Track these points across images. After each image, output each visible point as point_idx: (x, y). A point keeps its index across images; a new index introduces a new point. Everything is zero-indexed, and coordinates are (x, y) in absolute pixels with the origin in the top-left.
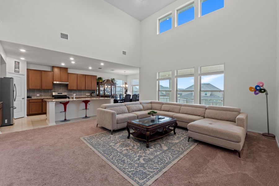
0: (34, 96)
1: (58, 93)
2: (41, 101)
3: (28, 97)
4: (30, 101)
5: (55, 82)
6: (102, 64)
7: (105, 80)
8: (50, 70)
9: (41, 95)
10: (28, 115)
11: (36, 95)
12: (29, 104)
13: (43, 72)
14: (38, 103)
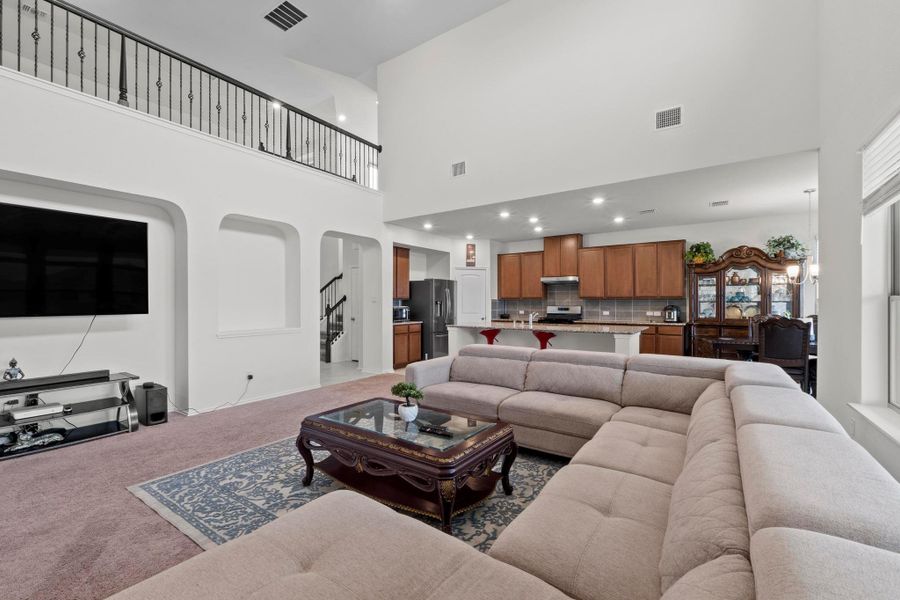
1: (559, 309)
6: (598, 201)
11: (518, 312)
13: (523, 256)
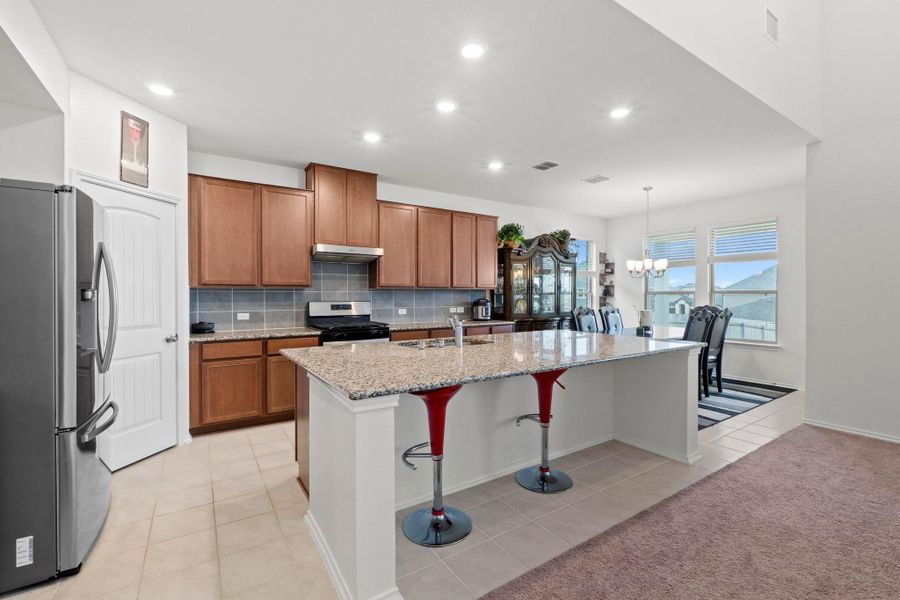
0: (226, 320)
1: (334, 307)
2: (258, 350)
3: (197, 329)
4: (205, 350)
5: (320, 248)
7: (533, 240)
8: (295, 185)
9: (256, 319)
10: (195, 432)
11: (235, 315)
12: (200, 366)
13: (265, 192)
14: (243, 362)
